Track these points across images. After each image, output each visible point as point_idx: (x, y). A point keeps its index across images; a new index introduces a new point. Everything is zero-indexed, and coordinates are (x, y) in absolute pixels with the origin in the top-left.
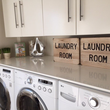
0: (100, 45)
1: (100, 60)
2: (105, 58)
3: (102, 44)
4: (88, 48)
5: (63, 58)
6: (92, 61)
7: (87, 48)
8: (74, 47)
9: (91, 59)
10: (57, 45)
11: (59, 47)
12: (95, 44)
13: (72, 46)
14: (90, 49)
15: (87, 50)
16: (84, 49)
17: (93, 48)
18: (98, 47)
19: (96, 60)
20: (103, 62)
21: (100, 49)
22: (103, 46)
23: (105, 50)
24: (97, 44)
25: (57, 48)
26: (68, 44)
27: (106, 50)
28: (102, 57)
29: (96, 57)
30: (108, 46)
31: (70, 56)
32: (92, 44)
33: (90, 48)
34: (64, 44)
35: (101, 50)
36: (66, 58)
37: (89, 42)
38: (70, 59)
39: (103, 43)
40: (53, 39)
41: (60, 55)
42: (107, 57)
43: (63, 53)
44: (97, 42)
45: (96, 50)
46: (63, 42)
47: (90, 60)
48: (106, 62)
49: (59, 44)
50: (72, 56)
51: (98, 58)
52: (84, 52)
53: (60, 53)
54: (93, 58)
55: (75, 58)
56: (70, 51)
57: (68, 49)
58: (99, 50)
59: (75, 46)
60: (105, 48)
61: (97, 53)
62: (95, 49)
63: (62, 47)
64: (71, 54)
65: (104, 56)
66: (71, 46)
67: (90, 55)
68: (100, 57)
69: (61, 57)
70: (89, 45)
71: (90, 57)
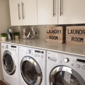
1: (79, 40)
2: (82, 39)
3: (80, 30)
4: (71, 33)
5: (52, 39)
6: (74, 41)
7: (70, 33)
8: (59, 32)
9: (73, 39)
10: (48, 31)
11: (49, 32)
12: (75, 30)
13: (58, 32)
16: (68, 33)
17: (74, 33)
18: (78, 32)
19: (76, 40)
20: (81, 41)
22: (81, 31)
24: (77, 30)
25: (48, 33)
26: (55, 30)
27: (83, 34)
28: (80, 38)
29: (76, 38)
30: (84, 31)
32: (74, 30)
33: (72, 33)
35: (80, 34)
36: (54, 39)
37: (72, 29)
38: (57, 40)
39: (81, 29)
40: (46, 27)
41: (50, 37)
42: (83, 38)
43: (52, 36)
45: (76, 34)
46: (52, 29)
47: (72, 41)
48: (83, 42)
49: (49, 30)
50: (58, 38)
52: (68, 35)
53: (50, 36)
54: (74, 39)
55: (60, 39)
56: (56, 35)
57: (55, 33)
58: (78, 34)
59: (60, 32)
60: (82, 33)
61: (77, 36)
63: (51, 32)
64: (57, 37)
65: (81, 38)
66: (57, 32)
67: (72, 37)
68: (79, 38)
69: (50, 39)
70: (72, 31)
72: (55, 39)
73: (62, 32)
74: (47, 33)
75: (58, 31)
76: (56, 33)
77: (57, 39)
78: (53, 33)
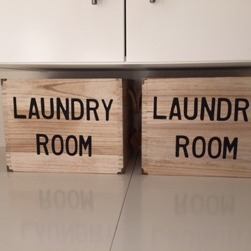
0: (216, 103)
1: (215, 152)
2: (230, 146)
3: (220, 100)
4: (172, 114)
5: (51, 155)
7: (168, 115)
10: (24, 106)
11: (31, 114)
13: (94, 109)
14: (180, 118)
15: (167, 121)
16: (156, 117)
17: (190, 114)
19: (199, 152)
20: (224, 157)
21: (215, 117)
22: (224, 105)
23: (232, 116)
24: (204, 100)
25: (24, 117)
26: (73, 100)
27: (236, 119)
28: (222, 140)
29: (199, 141)
30: (242, 105)
31: (85, 144)
32: (186, 100)
33: (179, 115)
34: (58, 100)
35: (219, 119)
36: (65, 155)
37: (174, 94)
38: (85, 156)
39: (224, 94)
40: (3, 81)
41: (39, 144)
42: (236, 140)
43: (50, 138)
44: (203, 94)
46: (50, 92)
47: (177, 155)
48: (235, 158)
49: (34, 99)
50: (93, 144)
51: (207, 147)
52: (154, 127)
53: (38, 136)
56: (83, 128)
57: (74, 118)
58: (212, 119)
59: (107, 109)
61: (204, 128)
62: (198, 117)
63: (48, 114)
64: (90, 138)
65: (226, 139)
66: (89, 109)
67: (178, 138)
68: (215, 142)
71: (178, 146)
72: (72, 151)
73: (118, 108)
74: (16, 116)
75: (93, 105)
76: (77, 115)
77: (85, 151)
78: (62, 116)
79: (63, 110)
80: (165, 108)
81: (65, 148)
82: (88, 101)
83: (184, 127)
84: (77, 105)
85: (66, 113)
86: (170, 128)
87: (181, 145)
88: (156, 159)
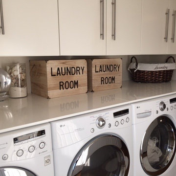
3: (111, 65)
4: (100, 71)
5: (65, 89)
8: (81, 71)
9: (102, 82)
10: (55, 71)
11: (58, 74)
13: (79, 70)
14: (102, 72)
15: (99, 73)
16: (96, 72)
17: (104, 70)
18: (108, 68)
25: (55, 75)
26: (72, 68)
27: (114, 71)
29: (106, 79)
30: (115, 66)
31: (76, 84)
32: (103, 66)
34: (67, 68)
36: (69, 89)
37: (100, 64)
38: (76, 88)
45: (107, 71)
46: (64, 65)
49: (58, 69)
51: (108, 80)
52: (96, 75)
53: (60, 82)
54: (104, 81)
56: (75, 78)
57: (72, 74)
59: (83, 70)
64: (77, 81)
66: (77, 70)
67: (102, 78)
68: (110, 79)
69: (62, 89)
72: (72, 87)
73: (86, 69)
74: (52, 75)
77: (76, 86)
78: (68, 74)
79: (69, 72)
80: (98, 69)
81: (69, 86)
82: (77, 68)
83: (103, 75)
84: (73, 69)
85: (70, 73)
86: (99, 75)
87: (102, 80)
88: (97, 86)
